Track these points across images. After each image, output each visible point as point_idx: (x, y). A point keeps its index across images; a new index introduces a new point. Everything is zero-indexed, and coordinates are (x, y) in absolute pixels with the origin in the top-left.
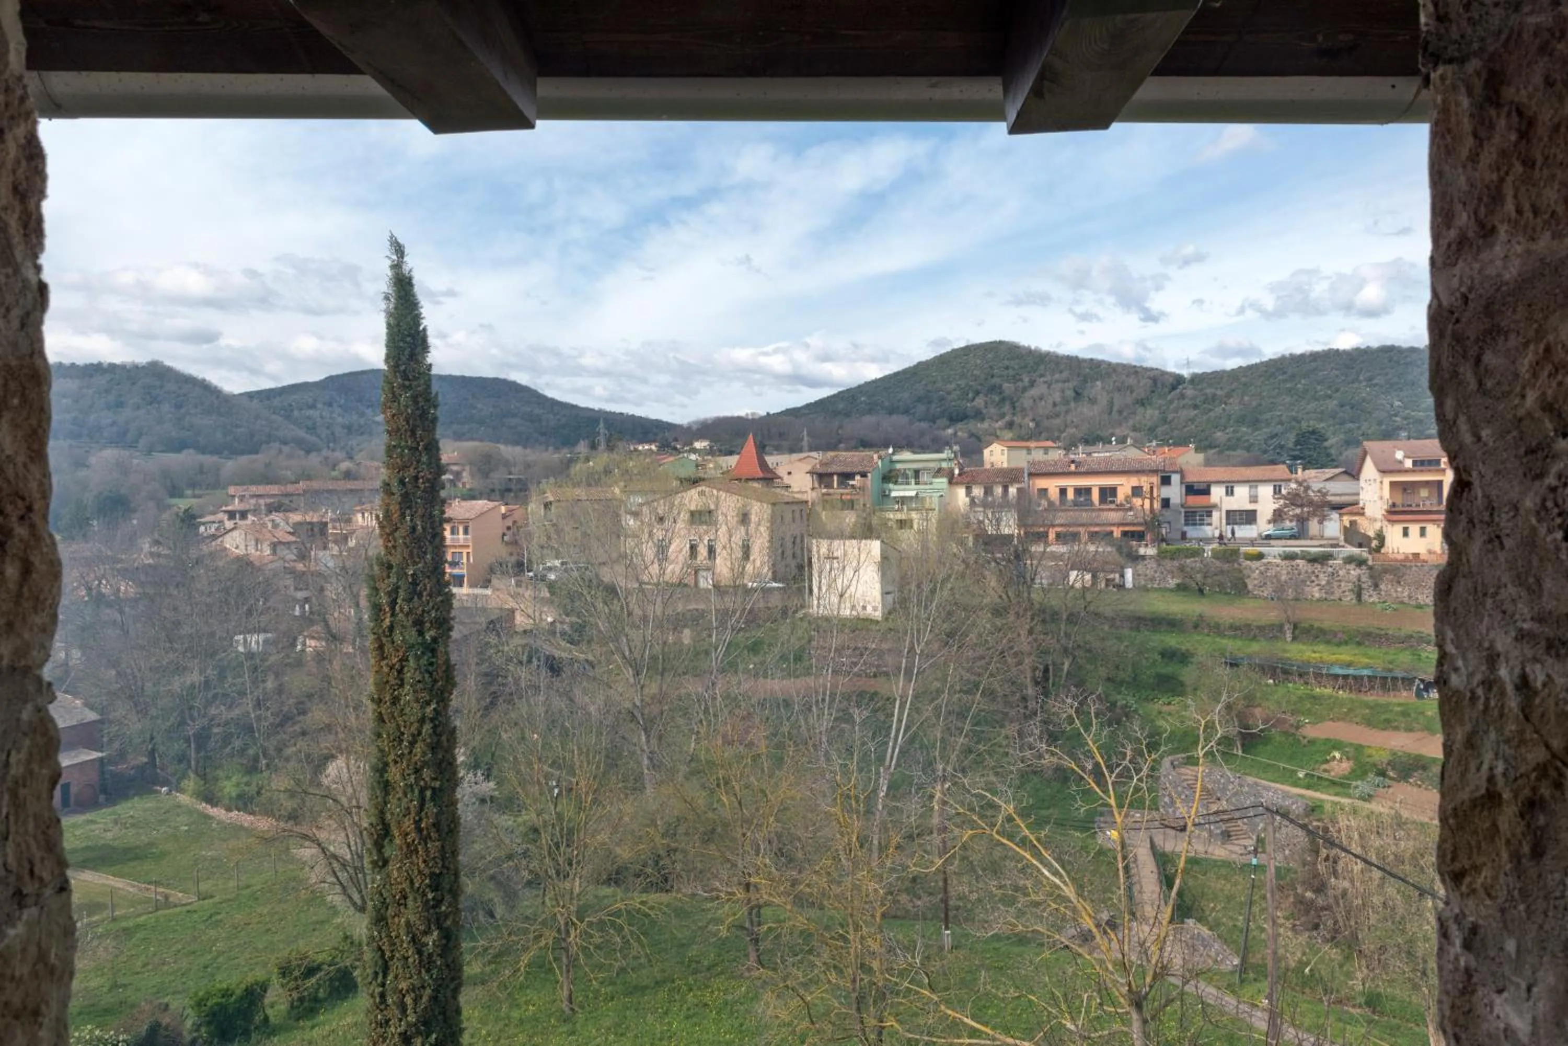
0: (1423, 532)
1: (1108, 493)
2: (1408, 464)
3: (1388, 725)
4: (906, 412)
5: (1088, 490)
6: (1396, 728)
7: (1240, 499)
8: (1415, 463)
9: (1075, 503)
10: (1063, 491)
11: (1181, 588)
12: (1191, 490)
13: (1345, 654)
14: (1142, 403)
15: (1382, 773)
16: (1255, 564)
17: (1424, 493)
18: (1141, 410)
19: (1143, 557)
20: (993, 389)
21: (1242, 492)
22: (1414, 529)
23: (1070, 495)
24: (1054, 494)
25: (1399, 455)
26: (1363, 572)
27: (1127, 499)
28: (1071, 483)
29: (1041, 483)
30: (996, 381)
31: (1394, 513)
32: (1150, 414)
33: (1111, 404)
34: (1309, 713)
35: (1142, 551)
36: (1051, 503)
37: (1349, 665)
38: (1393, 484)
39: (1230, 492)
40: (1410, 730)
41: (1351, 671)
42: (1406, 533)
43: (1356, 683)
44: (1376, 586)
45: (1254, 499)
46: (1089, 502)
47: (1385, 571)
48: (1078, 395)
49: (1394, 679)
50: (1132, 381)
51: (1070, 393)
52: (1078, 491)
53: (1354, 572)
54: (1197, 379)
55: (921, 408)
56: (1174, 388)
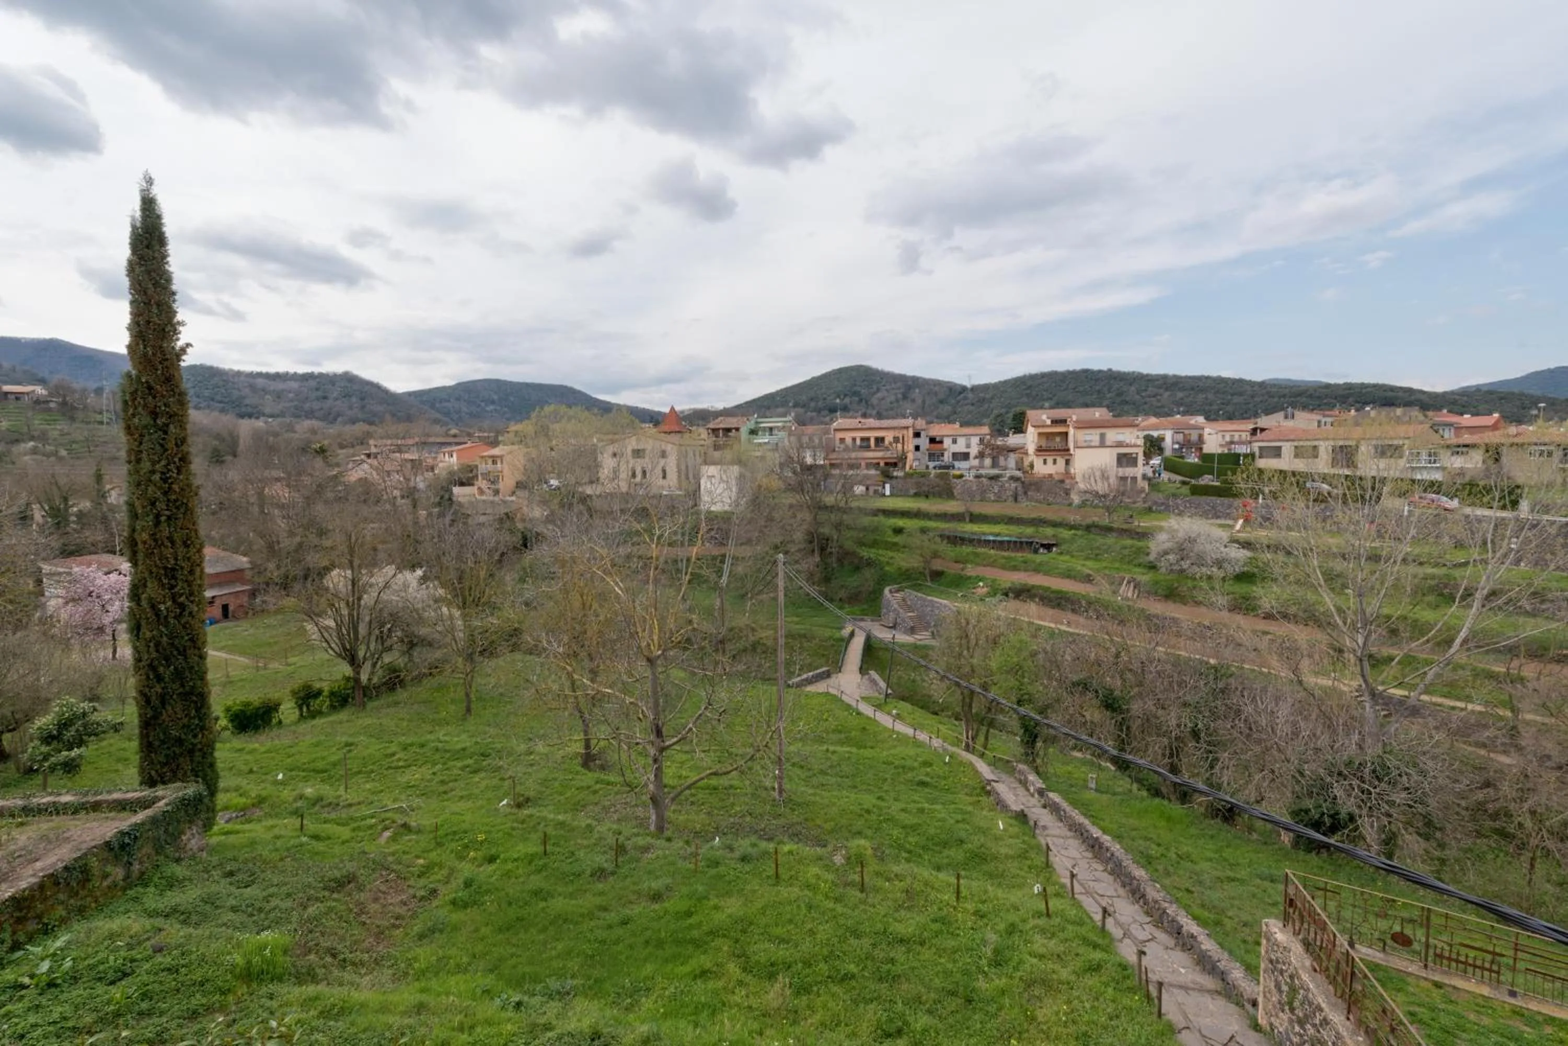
0: (1055, 462)
1: (880, 440)
2: (1049, 422)
3: (1015, 568)
4: (804, 406)
5: (868, 439)
6: (1019, 570)
7: (960, 447)
8: (1052, 422)
9: (861, 447)
10: (854, 439)
11: (916, 495)
12: (933, 440)
13: (997, 529)
14: (941, 402)
15: (1006, 595)
16: (958, 481)
17: (1058, 439)
18: (941, 406)
19: (896, 477)
20: (856, 393)
21: (961, 442)
22: (1050, 460)
23: (858, 442)
24: (849, 441)
25: (1044, 417)
26: (1018, 484)
27: (890, 444)
28: (859, 435)
29: (840, 435)
30: (858, 389)
31: (1040, 450)
32: (947, 409)
33: (924, 402)
34: (972, 562)
35: (895, 474)
36: (847, 446)
37: (998, 535)
38: (1040, 434)
39: (955, 442)
40: (1026, 570)
41: (999, 538)
42: (1045, 462)
43: (1000, 545)
44: (1025, 493)
45: (968, 446)
46: (869, 446)
47: (1031, 484)
48: (905, 397)
49: (1021, 543)
50: (937, 388)
51: (900, 396)
52: (862, 439)
53: (1013, 485)
54: (974, 389)
55: (813, 404)
56: (960, 393)
